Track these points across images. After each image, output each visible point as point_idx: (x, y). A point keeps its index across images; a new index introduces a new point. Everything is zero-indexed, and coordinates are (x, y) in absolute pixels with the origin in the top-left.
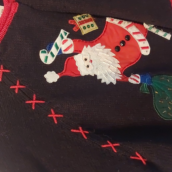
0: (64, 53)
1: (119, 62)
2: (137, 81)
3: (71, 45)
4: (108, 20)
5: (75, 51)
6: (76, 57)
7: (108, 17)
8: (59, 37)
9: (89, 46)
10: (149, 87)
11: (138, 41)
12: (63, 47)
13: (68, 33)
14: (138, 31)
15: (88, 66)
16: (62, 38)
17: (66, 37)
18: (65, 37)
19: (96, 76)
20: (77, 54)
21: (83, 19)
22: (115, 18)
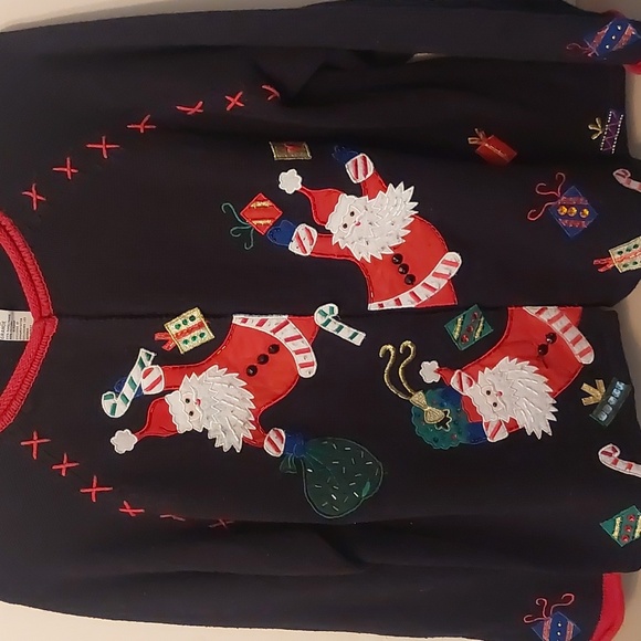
0: (145, 393)
1: (253, 397)
2: (277, 450)
3: (159, 379)
4: (237, 319)
5: (166, 387)
6: (169, 398)
7: (235, 313)
8: (137, 366)
9: (194, 374)
10: (297, 461)
11: (293, 354)
12: (145, 383)
13: (153, 354)
14: (298, 332)
15: (191, 413)
16: (143, 365)
17: (150, 363)
18: (148, 364)
19: (205, 431)
20: (171, 392)
21: (183, 327)
22: (251, 314)
